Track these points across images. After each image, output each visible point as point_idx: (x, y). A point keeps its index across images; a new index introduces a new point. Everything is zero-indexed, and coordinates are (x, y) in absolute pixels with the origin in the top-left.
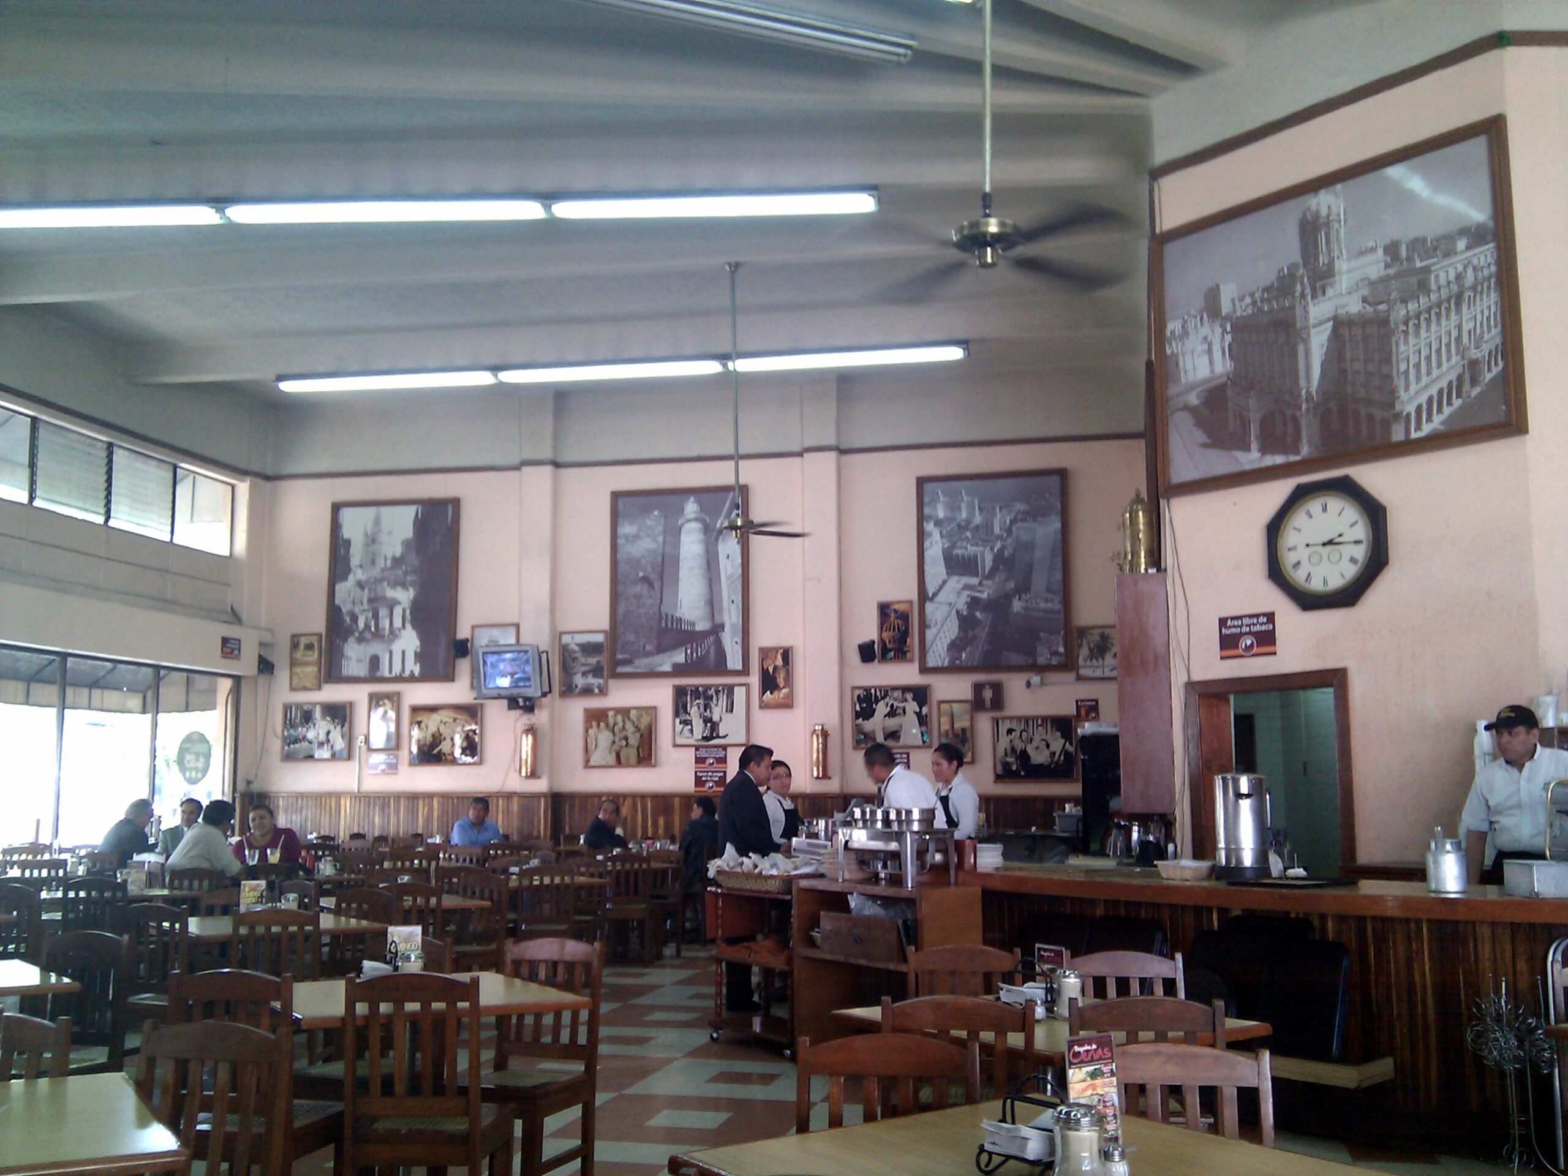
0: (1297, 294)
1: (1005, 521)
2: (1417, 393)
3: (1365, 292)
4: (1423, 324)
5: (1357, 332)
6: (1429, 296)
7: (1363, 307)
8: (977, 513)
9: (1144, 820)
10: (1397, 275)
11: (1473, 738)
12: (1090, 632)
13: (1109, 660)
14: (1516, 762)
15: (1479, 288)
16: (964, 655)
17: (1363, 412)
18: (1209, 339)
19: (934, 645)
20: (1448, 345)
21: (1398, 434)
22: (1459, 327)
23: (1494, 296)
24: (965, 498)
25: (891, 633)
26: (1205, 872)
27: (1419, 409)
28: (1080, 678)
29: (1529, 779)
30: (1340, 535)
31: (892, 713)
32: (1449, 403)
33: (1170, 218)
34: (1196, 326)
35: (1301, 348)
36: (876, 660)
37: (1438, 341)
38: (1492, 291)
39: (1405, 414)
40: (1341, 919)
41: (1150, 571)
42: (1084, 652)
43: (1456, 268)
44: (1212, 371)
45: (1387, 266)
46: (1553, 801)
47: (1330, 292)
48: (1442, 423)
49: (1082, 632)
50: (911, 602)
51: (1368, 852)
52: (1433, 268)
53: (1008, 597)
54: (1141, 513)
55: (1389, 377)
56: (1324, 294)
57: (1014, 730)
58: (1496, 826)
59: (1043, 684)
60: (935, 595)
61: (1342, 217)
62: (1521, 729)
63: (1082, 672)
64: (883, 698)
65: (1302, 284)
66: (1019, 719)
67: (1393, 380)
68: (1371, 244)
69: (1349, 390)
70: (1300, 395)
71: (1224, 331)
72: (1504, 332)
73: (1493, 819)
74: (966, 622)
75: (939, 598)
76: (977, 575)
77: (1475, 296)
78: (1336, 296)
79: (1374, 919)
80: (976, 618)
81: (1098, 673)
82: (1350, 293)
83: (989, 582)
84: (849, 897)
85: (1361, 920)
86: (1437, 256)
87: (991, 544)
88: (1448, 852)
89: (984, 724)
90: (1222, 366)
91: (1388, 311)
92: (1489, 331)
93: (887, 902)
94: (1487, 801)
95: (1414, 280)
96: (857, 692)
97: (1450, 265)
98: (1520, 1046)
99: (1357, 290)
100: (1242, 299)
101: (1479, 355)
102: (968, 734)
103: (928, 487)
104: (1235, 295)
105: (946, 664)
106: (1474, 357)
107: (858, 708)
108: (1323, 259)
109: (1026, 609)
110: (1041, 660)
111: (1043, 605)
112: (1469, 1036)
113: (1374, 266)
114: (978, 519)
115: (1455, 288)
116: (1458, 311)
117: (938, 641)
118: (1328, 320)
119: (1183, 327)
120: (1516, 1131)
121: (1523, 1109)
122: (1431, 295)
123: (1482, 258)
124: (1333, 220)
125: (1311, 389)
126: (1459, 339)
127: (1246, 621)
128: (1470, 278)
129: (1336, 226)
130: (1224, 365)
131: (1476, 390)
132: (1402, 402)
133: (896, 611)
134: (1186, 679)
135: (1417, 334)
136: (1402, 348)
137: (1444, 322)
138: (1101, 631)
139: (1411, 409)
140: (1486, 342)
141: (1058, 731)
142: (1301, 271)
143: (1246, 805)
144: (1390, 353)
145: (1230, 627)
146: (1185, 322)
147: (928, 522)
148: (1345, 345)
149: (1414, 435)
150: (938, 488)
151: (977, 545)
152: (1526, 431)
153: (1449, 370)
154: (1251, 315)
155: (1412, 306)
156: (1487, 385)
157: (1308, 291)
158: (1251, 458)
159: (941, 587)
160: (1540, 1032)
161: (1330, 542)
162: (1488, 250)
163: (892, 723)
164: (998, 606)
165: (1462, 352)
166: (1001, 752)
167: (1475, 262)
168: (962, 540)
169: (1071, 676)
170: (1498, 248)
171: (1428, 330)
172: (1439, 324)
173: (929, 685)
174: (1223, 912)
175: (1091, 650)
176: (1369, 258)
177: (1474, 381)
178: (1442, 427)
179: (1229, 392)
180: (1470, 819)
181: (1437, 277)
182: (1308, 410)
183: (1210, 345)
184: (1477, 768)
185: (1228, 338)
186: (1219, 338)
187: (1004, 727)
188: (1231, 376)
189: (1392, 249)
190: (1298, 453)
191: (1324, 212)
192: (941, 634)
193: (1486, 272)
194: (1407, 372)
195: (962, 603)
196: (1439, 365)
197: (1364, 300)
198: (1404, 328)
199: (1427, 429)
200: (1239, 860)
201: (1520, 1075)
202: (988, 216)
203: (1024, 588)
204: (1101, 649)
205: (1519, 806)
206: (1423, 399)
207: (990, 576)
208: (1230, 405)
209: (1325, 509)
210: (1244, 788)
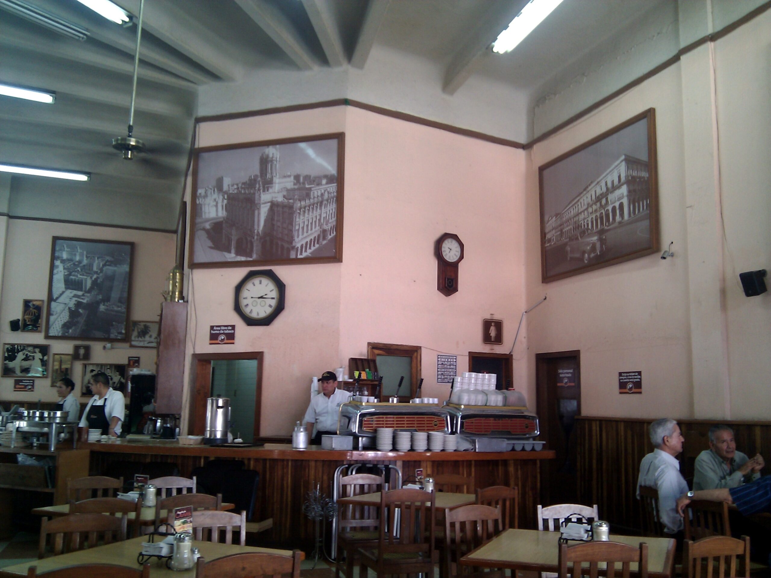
0: (257, 188)
1: (100, 265)
2: (302, 239)
3: (285, 193)
4: (307, 211)
5: (280, 209)
6: (310, 200)
7: (284, 199)
8: (85, 258)
9: (164, 417)
10: (299, 189)
11: (311, 385)
12: (140, 324)
13: (147, 338)
14: (328, 394)
15: (329, 201)
16: (70, 331)
17: (280, 243)
18: (217, 201)
19: (54, 324)
20: (315, 222)
21: (293, 255)
22: (320, 215)
23: (334, 206)
24: (79, 251)
25: (30, 317)
26: (199, 441)
27: (302, 246)
28: (132, 346)
29: (332, 402)
30: (266, 295)
31: (26, 359)
32: (314, 246)
33: (203, 142)
34: (211, 193)
35: (256, 212)
36: (20, 330)
37: (312, 219)
38: (334, 203)
39: (296, 247)
40: (257, 460)
41: (180, 301)
42: (135, 333)
43: (321, 191)
44: (217, 215)
45: (295, 184)
46: (342, 412)
47: (270, 190)
48: (310, 253)
49: (136, 323)
50: (43, 301)
51: (266, 431)
52: (312, 189)
53: (98, 303)
54: (178, 274)
55: (291, 231)
56: (268, 190)
57: (94, 370)
58: (317, 421)
59: (112, 348)
60: (57, 298)
61: (278, 159)
62: (331, 381)
63: (134, 343)
64: (22, 351)
65: (259, 184)
66: (97, 365)
67: (292, 232)
68: (289, 174)
69: (275, 233)
70: (254, 232)
71: (224, 198)
72: (337, 221)
73: (317, 418)
74: (73, 314)
75: (59, 301)
76: (81, 290)
77: (327, 204)
78: (273, 193)
79: (270, 460)
80: (79, 312)
81: (141, 344)
82: (278, 192)
83: (89, 295)
84: (18, 455)
85: (265, 460)
86: (314, 184)
87: (91, 275)
88: (302, 432)
89: (78, 367)
90: (222, 213)
91: (293, 203)
92: (331, 219)
93: (39, 458)
94: (315, 410)
95: (304, 192)
96: (7, 346)
97: (319, 189)
98: (323, 510)
99: (281, 192)
100: (233, 186)
101: (327, 228)
102: (69, 372)
103: (59, 242)
104: (230, 183)
105: (60, 334)
106: (325, 228)
107: (6, 355)
108: (269, 176)
109: (106, 310)
110: (112, 336)
111: (116, 309)
112: (303, 507)
113: (289, 183)
114: (85, 262)
115: (320, 199)
116: (321, 209)
117: (57, 322)
118: (269, 202)
119: (205, 193)
120: (318, 545)
121: (321, 536)
122: (311, 200)
123: (332, 189)
124: (275, 160)
125: (259, 230)
126: (320, 220)
127: (223, 328)
128: (326, 196)
129: (275, 163)
130: (223, 213)
131: (324, 242)
132: (296, 242)
133: (34, 305)
134: (193, 353)
135: (304, 215)
136: (298, 220)
137: (315, 212)
138: (144, 323)
139: (299, 245)
140: (330, 223)
141: (118, 372)
142: (259, 179)
143: (220, 411)
144: (292, 221)
145: (215, 330)
146: (206, 190)
147: (57, 260)
148: (274, 214)
149: (299, 257)
150: (65, 243)
151: (83, 275)
152: (342, 262)
153: (315, 232)
154: (236, 193)
155: (303, 203)
156: (329, 241)
157: (261, 188)
158: (231, 257)
159: (61, 295)
160: (330, 504)
161: (261, 297)
162: (333, 186)
163: (26, 364)
164: (92, 307)
165: (321, 225)
166: (86, 381)
167: (329, 190)
168: (76, 271)
169: (127, 345)
170: (338, 186)
171: (309, 214)
172: (313, 212)
173: (49, 345)
174: (206, 458)
175: (139, 333)
176: (288, 179)
177: (324, 238)
178: (310, 255)
179: (224, 225)
180: (308, 417)
181: (314, 193)
182: (257, 239)
183: (217, 203)
184: (312, 396)
185: (225, 201)
186: (222, 202)
187: (89, 368)
188: (225, 219)
189: (297, 177)
190: (251, 257)
191: (271, 156)
192: (59, 319)
193: (332, 195)
194: (299, 230)
195: (72, 304)
196: (312, 229)
197: (284, 197)
198: (299, 212)
199: (304, 255)
200: (215, 436)
201: (321, 521)
202: (130, 136)
203: (107, 299)
204: (144, 332)
205: (327, 412)
206: (304, 242)
207: (89, 291)
208: (224, 231)
209: (260, 283)
210: (221, 403)
